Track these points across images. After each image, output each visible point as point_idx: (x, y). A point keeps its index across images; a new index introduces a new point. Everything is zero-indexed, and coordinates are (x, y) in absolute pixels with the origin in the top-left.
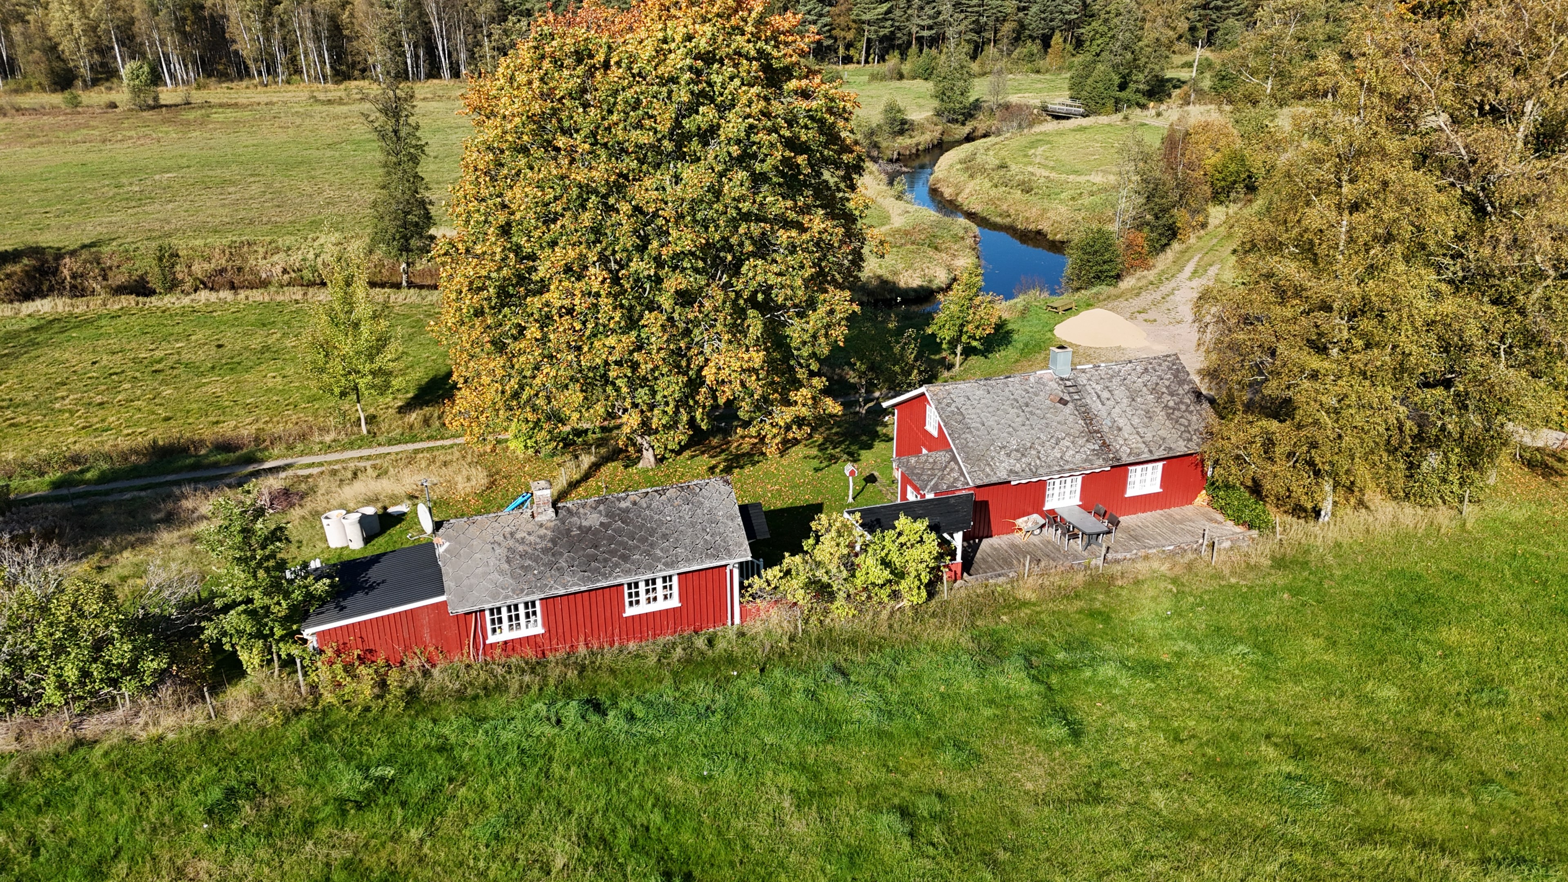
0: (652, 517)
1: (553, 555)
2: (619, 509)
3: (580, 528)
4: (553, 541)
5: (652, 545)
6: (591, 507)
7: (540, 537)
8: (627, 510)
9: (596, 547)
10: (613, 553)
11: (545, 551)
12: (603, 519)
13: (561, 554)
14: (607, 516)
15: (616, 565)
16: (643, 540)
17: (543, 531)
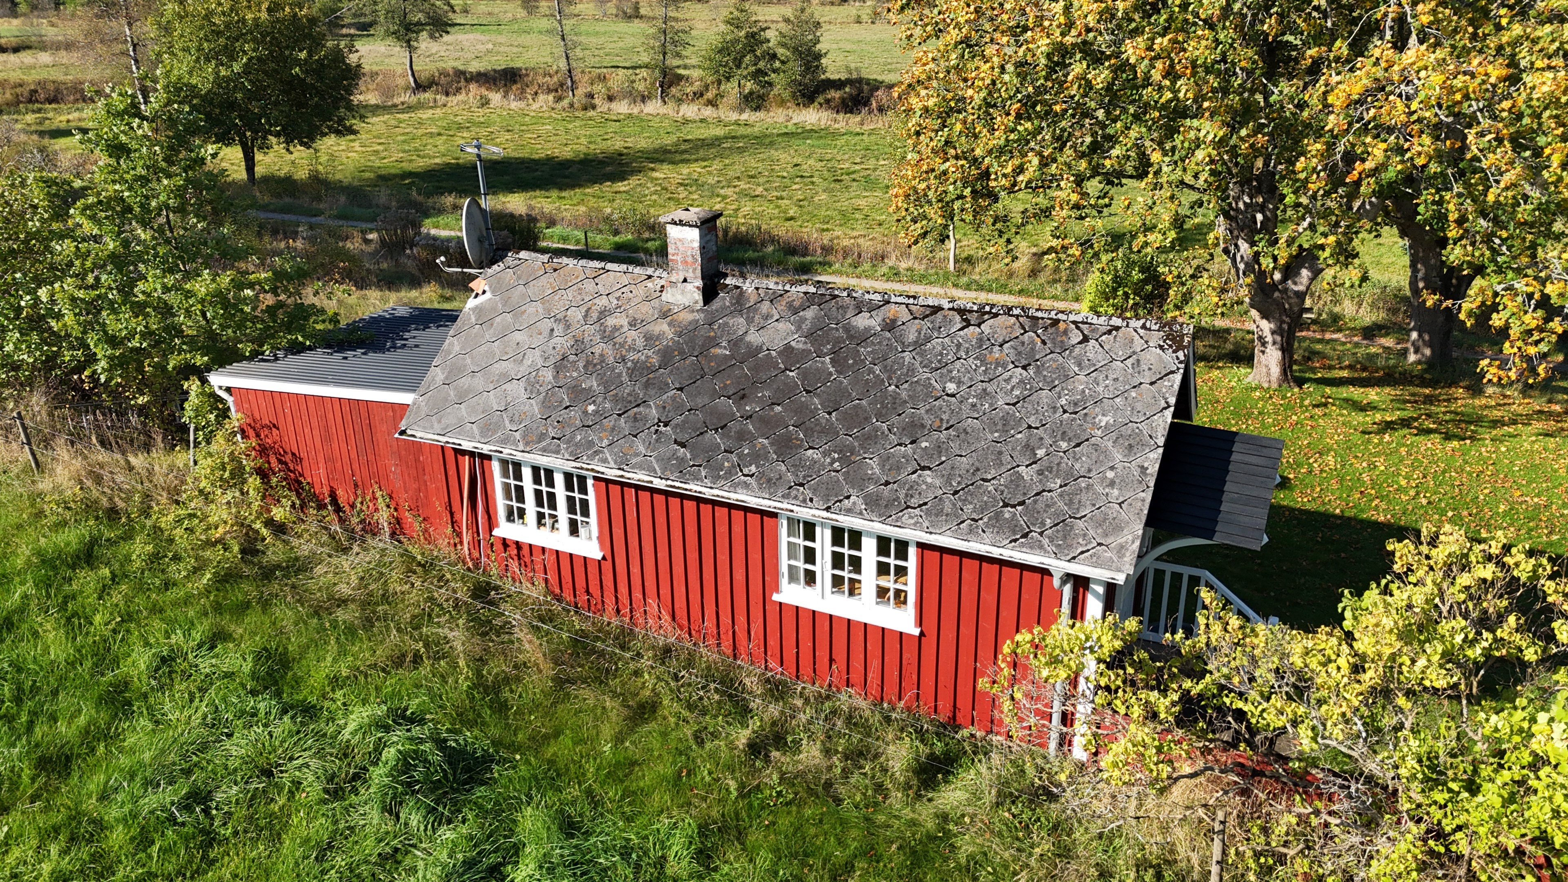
0: (911, 370)
1: (647, 385)
2: (847, 329)
3: (735, 344)
4: (666, 356)
5: (870, 439)
6: (790, 305)
7: (649, 338)
8: (863, 337)
9: (742, 397)
10: (767, 424)
11: (638, 370)
12: (798, 343)
13: (663, 388)
14: (809, 335)
15: (757, 457)
16: (855, 419)
17: (663, 327)
